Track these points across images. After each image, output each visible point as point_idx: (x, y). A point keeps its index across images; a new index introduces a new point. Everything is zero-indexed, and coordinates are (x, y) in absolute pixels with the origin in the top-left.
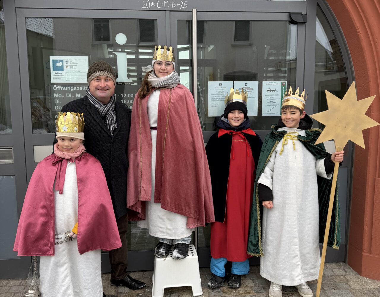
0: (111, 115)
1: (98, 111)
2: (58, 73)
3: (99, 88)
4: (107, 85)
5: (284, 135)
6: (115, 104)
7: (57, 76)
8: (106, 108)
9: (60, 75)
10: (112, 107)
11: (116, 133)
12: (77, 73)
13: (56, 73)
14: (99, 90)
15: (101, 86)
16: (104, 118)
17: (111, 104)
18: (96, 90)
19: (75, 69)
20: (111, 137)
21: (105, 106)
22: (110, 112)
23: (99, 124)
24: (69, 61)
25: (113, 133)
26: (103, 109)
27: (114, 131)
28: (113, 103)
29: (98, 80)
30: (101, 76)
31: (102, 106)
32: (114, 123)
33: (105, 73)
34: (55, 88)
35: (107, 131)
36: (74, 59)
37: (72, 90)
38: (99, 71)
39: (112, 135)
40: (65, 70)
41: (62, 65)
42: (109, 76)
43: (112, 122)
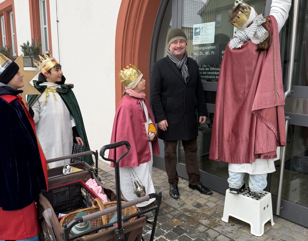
0: (185, 68)
1: (176, 65)
2: (197, 37)
3: (177, 48)
4: (182, 45)
5: (45, 89)
6: (187, 59)
7: (196, 39)
8: (181, 63)
9: (198, 38)
10: (185, 61)
11: (188, 80)
12: (207, 36)
13: (196, 37)
14: (176, 50)
15: (177, 47)
16: (180, 70)
17: (184, 59)
18: (174, 50)
19: (207, 33)
20: (185, 83)
21: (181, 61)
22: (184, 65)
23: (177, 74)
24: (204, 27)
25: (186, 81)
26: (179, 63)
27: (187, 79)
28: (186, 58)
29: (175, 43)
30: (178, 40)
31: (179, 62)
32: (187, 73)
33: (180, 37)
34: (194, 48)
35: (182, 79)
36: (207, 25)
37: (204, 49)
38: (176, 36)
39: (186, 82)
40: (201, 35)
41: (199, 30)
42: (183, 39)
43: (186, 72)
